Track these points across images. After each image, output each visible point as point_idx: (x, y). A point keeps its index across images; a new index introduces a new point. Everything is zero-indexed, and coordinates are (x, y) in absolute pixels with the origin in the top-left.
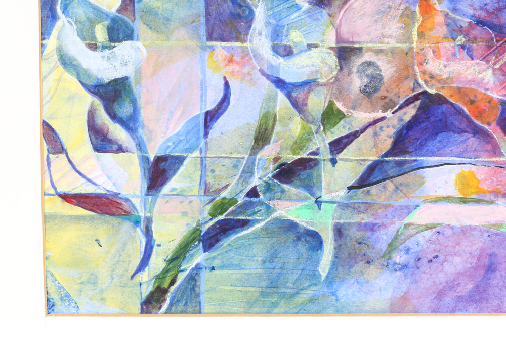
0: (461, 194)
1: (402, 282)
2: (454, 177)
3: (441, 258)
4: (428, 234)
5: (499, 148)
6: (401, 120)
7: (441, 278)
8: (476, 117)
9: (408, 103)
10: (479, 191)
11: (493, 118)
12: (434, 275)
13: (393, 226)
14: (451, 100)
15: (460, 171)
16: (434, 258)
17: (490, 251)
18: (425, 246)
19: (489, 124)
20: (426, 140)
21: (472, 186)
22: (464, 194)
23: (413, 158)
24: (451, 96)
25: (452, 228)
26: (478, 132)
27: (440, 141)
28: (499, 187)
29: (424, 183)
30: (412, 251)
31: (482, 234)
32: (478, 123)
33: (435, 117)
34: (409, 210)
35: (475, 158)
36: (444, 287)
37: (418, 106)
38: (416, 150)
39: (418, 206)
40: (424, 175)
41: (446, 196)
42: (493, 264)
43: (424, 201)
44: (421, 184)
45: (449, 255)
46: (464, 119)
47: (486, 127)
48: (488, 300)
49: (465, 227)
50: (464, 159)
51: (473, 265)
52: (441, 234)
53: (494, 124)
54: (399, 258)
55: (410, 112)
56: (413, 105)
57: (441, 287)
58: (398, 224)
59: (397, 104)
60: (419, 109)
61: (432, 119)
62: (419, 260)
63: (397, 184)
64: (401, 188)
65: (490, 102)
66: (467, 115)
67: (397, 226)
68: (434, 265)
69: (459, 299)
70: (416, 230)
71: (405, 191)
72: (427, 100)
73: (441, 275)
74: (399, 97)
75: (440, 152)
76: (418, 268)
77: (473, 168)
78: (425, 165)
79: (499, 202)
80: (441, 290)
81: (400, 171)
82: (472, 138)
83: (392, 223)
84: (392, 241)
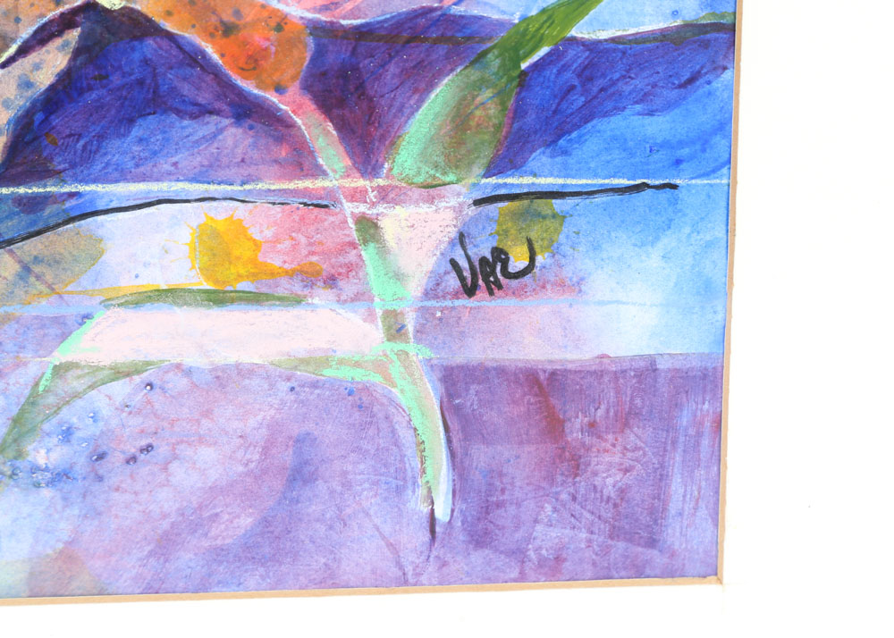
0: (208, 278)
1: (57, 516)
2: (185, 235)
3: (162, 450)
4: (120, 389)
5: (311, 153)
6: (26, 84)
7: (165, 501)
8: (242, 71)
9: (43, 36)
10: (261, 272)
11: (290, 72)
12: (144, 497)
13: (21, 370)
14: (169, 27)
15: (203, 219)
16: (142, 450)
17: (296, 430)
18: (114, 423)
19: (279, 89)
20: (101, 137)
21: (238, 258)
22: (216, 282)
23: (67, 189)
24: (169, 14)
25: (188, 372)
26: (247, 111)
27: (141, 140)
28: (314, 259)
29: (101, 253)
30: (79, 434)
31: (272, 386)
32: (249, 86)
33: (124, 75)
34: (63, 329)
35: (243, 183)
36: (173, 525)
37: (73, 44)
38: (73, 166)
39: (88, 316)
40: (100, 232)
41: (165, 287)
42: (307, 463)
43: (107, 304)
44: (95, 258)
45: (182, 442)
46: (209, 78)
47: (273, 97)
48: (295, 556)
49: (225, 368)
50: (212, 187)
51: (252, 466)
52: (157, 390)
53: (294, 90)
54: (43, 453)
55: (53, 62)
56: (58, 42)
57: (165, 525)
58: (36, 367)
59: (13, 40)
60: (77, 53)
61: (116, 80)
62: (101, 457)
63: (27, 259)
64: (37, 269)
65: (279, 28)
66: (215, 66)
67: (32, 370)
68: (143, 470)
69: (218, 554)
70: (86, 381)
71: (49, 278)
72: (99, 29)
73: (163, 494)
74: (17, 20)
75: (142, 169)
76: (100, 479)
77: (241, 210)
78: (101, 205)
79: (316, 301)
80: (166, 533)
81: (34, 223)
82: (233, 130)
83: (19, 364)
84: (22, 411)
